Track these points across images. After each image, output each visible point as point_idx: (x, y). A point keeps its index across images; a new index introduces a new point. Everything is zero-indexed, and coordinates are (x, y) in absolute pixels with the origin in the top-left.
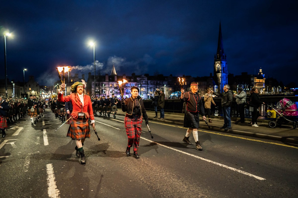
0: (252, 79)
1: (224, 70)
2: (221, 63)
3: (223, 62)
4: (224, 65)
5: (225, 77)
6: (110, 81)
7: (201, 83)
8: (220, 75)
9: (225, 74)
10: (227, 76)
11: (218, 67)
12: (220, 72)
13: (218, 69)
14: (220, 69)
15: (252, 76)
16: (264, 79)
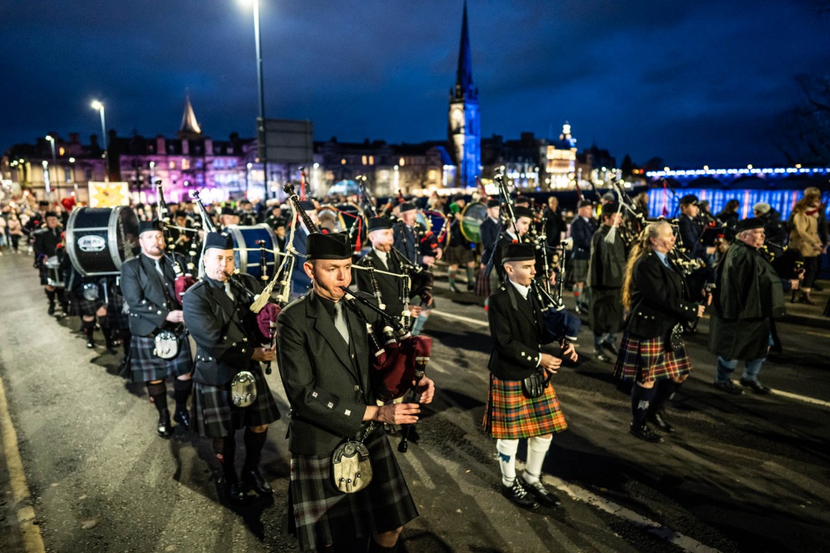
0: (542, 150)
1: (470, 128)
2: (465, 108)
3: (469, 106)
4: (473, 113)
5: (473, 146)
6: (169, 153)
7: (410, 160)
8: (460, 139)
9: (472, 137)
10: (479, 142)
11: (456, 120)
12: (462, 131)
13: (458, 124)
14: (463, 123)
15: (543, 141)
16: (574, 150)
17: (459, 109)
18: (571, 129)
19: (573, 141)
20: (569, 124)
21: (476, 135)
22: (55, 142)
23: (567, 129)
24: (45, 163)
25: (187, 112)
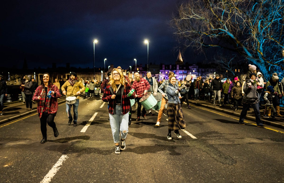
6: (166, 69)
22: (132, 67)
24: (133, 72)
25: (179, 55)
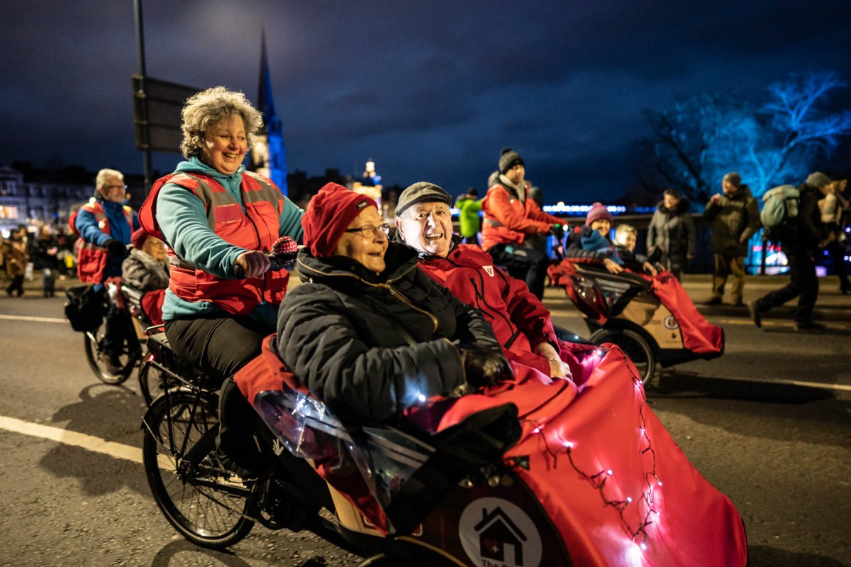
1: (275, 162)
2: (268, 141)
3: (273, 139)
4: (278, 146)
5: (280, 180)
9: (278, 172)
10: (285, 177)
11: (259, 154)
12: (267, 165)
13: (262, 158)
14: (266, 157)
15: (349, 178)
16: (379, 187)
17: (261, 141)
18: (375, 166)
19: (378, 178)
20: (373, 161)
21: (282, 170)
23: (370, 166)
